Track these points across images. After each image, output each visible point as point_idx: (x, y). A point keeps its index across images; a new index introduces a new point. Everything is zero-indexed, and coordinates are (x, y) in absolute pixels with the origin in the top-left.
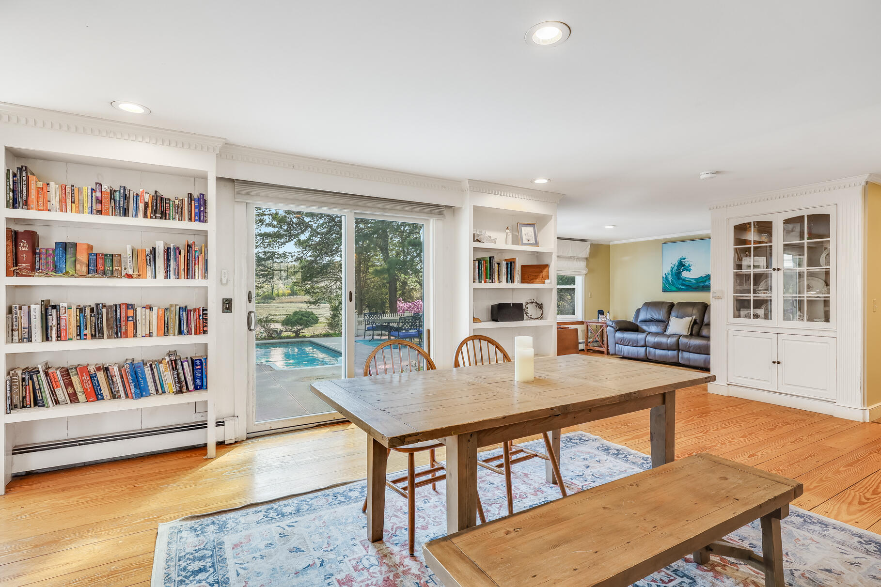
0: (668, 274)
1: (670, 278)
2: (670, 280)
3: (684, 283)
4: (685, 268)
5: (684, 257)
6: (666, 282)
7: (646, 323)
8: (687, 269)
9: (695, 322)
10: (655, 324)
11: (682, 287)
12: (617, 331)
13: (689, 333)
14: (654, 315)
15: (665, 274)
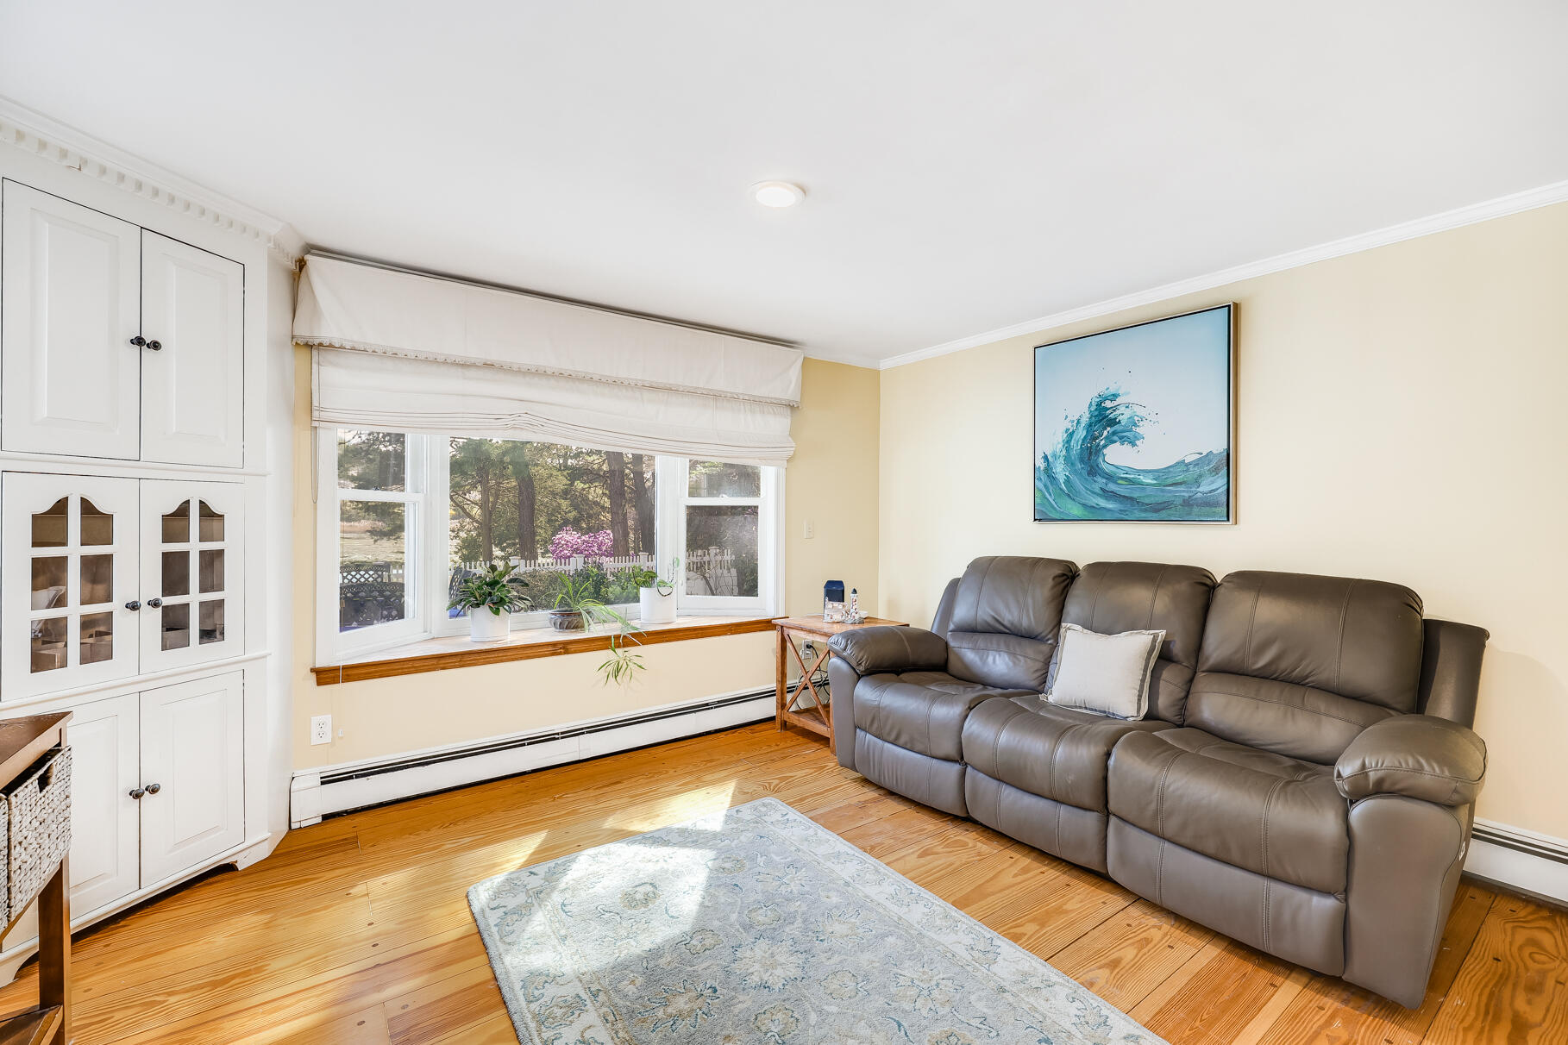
0: (1054, 456)
1: (1060, 471)
2: (1061, 479)
3: (1112, 487)
4: (1114, 433)
5: (1112, 391)
6: (1045, 486)
7: (976, 636)
8: (1128, 437)
9: (1164, 657)
10: (1008, 646)
11: (1103, 503)
12: (859, 677)
13: (1145, 709)
14: (1001, 607)
15: (1046, 458)
